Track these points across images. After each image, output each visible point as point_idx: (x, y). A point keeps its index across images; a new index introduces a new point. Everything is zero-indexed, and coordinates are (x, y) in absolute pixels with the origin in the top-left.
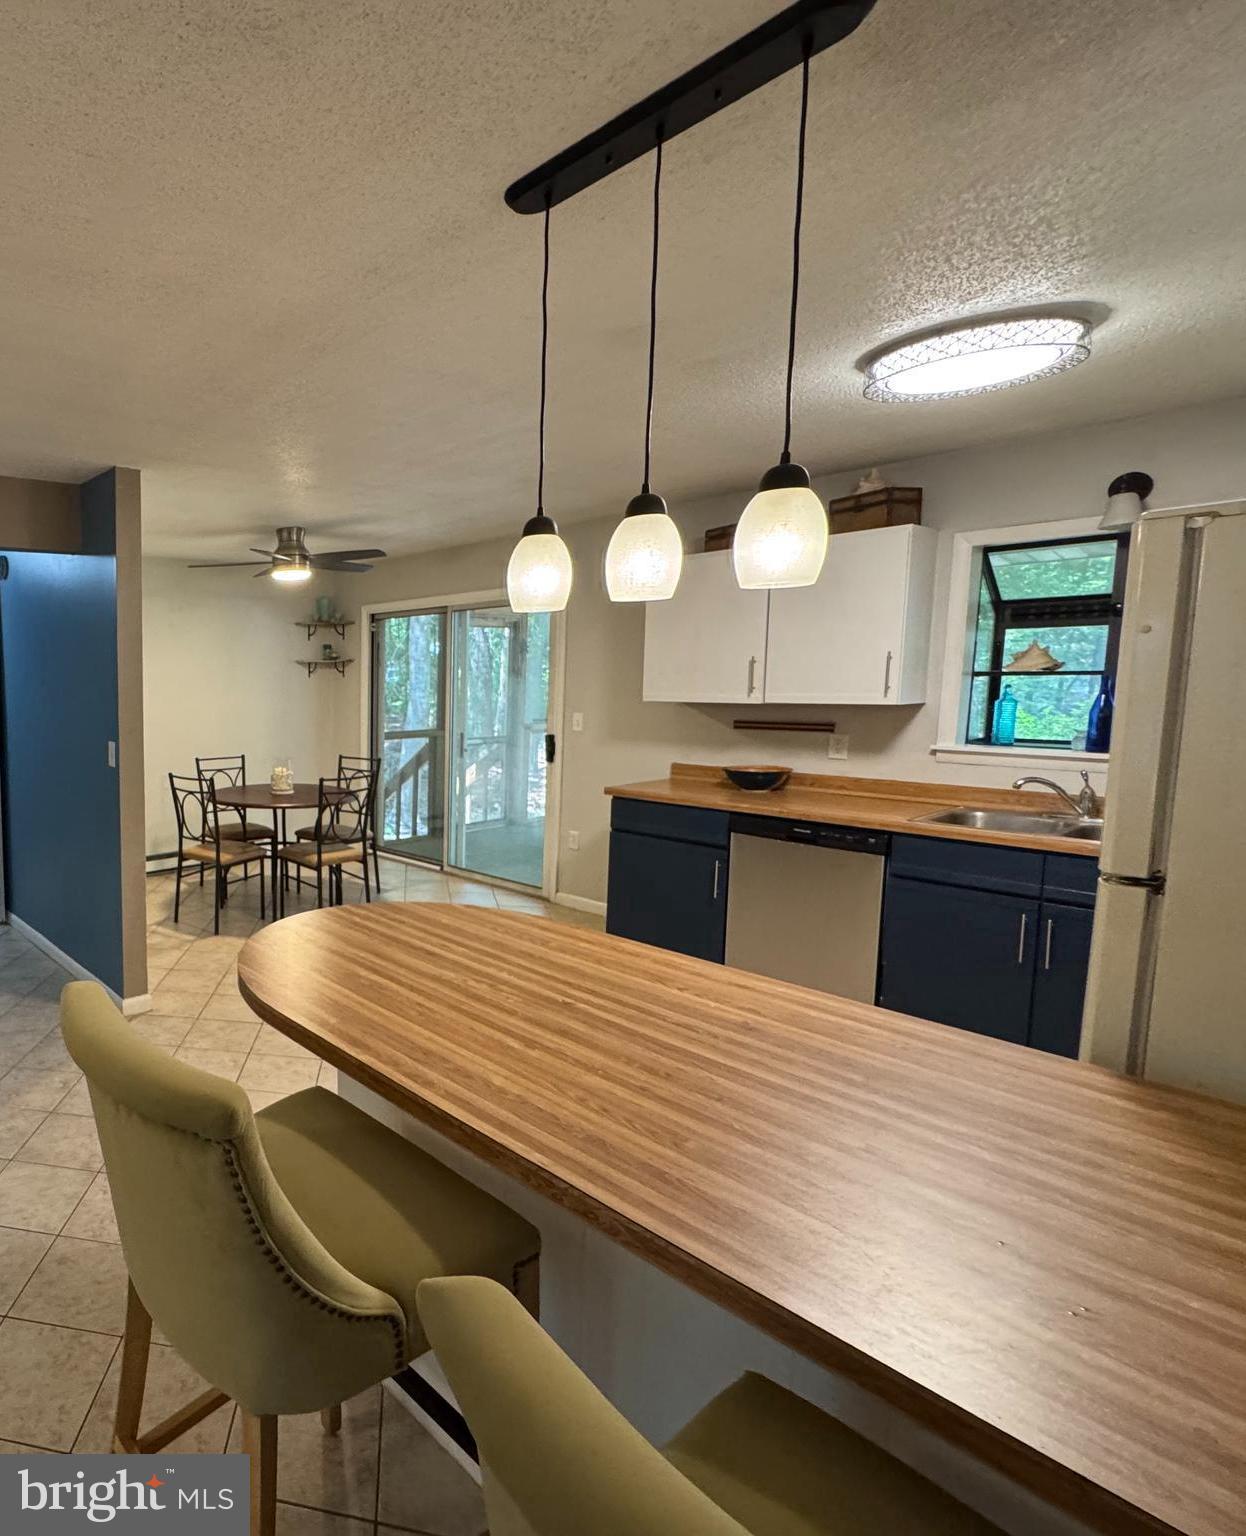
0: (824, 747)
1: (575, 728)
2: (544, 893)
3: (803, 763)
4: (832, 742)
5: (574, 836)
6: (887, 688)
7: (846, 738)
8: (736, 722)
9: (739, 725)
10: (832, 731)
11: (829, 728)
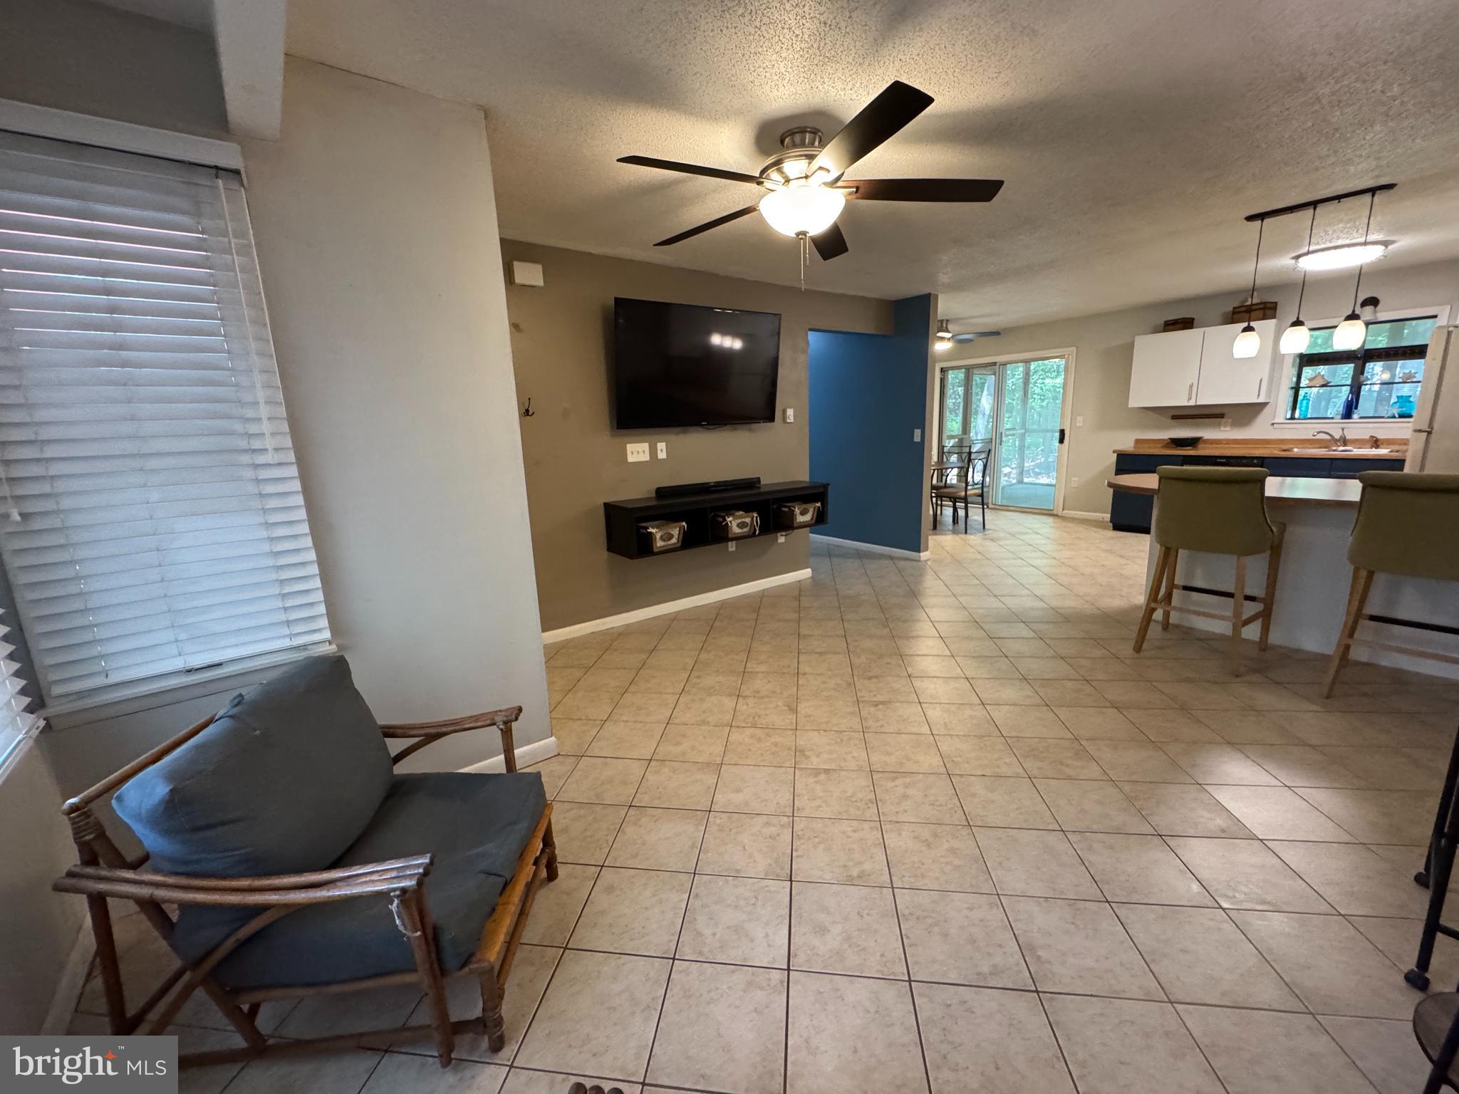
0: (1219, 425)
1: (1078, 425)
2: (1055, 512)
3: (1208, 433)
4: (1222, 423)
5: (1074, 481)
6: (1259, 395)
7: (1230, 420)
8: (1172, 416)
9: (1174, 417)
10: (1223, 417)
11: (1221, 416)
